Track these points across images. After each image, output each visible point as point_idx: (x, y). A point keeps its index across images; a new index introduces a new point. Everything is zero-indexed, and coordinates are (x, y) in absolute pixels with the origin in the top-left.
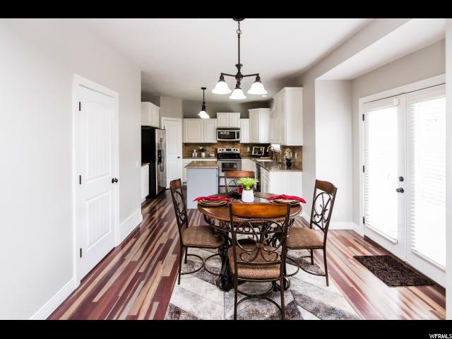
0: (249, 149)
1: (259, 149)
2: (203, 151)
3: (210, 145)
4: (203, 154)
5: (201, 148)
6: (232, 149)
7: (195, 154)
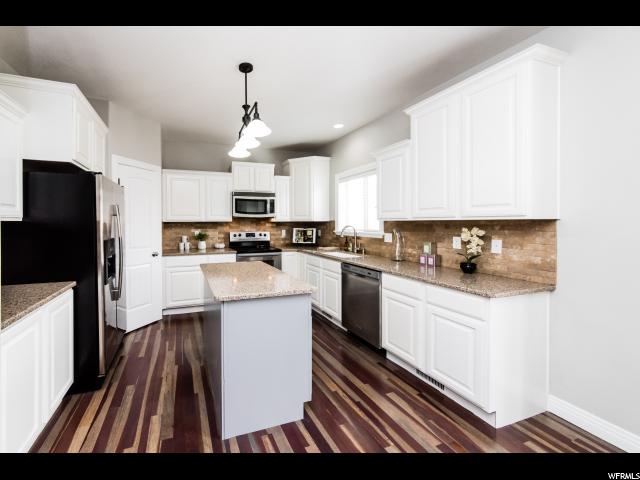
0: (284, 232)
1: (305, 232)
2: (201, 237)
3: (215, 225)
4: (203, 245)
5: (197, 232)
6: (257, 234)
7: (185, 244)
